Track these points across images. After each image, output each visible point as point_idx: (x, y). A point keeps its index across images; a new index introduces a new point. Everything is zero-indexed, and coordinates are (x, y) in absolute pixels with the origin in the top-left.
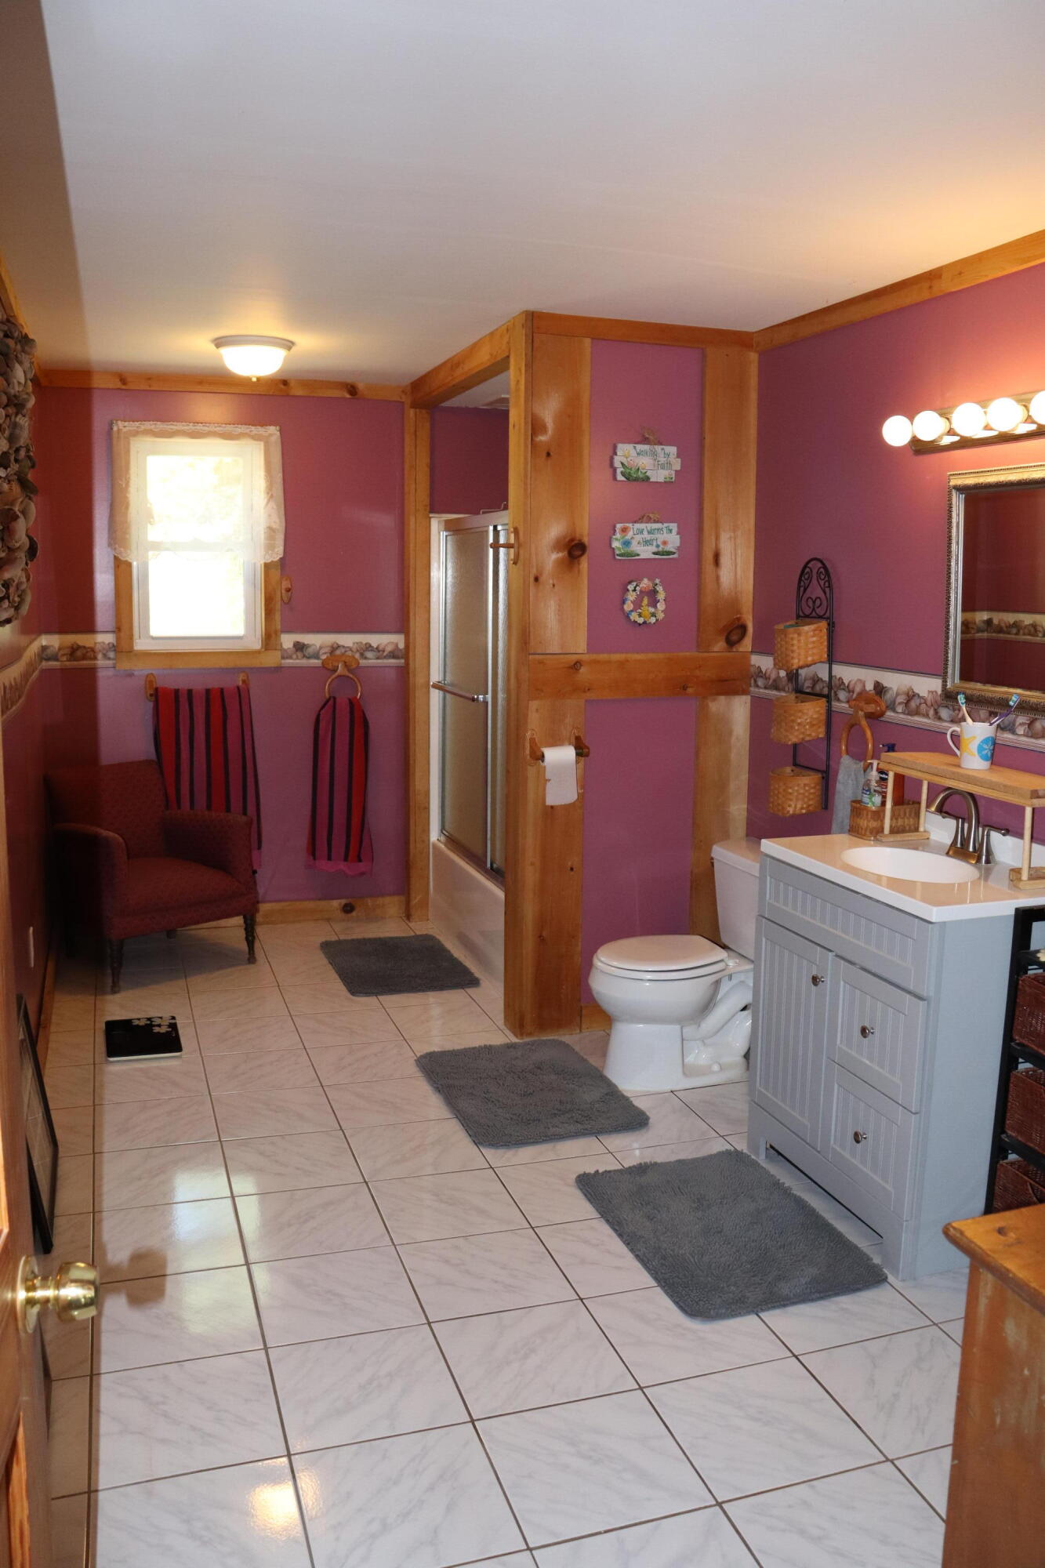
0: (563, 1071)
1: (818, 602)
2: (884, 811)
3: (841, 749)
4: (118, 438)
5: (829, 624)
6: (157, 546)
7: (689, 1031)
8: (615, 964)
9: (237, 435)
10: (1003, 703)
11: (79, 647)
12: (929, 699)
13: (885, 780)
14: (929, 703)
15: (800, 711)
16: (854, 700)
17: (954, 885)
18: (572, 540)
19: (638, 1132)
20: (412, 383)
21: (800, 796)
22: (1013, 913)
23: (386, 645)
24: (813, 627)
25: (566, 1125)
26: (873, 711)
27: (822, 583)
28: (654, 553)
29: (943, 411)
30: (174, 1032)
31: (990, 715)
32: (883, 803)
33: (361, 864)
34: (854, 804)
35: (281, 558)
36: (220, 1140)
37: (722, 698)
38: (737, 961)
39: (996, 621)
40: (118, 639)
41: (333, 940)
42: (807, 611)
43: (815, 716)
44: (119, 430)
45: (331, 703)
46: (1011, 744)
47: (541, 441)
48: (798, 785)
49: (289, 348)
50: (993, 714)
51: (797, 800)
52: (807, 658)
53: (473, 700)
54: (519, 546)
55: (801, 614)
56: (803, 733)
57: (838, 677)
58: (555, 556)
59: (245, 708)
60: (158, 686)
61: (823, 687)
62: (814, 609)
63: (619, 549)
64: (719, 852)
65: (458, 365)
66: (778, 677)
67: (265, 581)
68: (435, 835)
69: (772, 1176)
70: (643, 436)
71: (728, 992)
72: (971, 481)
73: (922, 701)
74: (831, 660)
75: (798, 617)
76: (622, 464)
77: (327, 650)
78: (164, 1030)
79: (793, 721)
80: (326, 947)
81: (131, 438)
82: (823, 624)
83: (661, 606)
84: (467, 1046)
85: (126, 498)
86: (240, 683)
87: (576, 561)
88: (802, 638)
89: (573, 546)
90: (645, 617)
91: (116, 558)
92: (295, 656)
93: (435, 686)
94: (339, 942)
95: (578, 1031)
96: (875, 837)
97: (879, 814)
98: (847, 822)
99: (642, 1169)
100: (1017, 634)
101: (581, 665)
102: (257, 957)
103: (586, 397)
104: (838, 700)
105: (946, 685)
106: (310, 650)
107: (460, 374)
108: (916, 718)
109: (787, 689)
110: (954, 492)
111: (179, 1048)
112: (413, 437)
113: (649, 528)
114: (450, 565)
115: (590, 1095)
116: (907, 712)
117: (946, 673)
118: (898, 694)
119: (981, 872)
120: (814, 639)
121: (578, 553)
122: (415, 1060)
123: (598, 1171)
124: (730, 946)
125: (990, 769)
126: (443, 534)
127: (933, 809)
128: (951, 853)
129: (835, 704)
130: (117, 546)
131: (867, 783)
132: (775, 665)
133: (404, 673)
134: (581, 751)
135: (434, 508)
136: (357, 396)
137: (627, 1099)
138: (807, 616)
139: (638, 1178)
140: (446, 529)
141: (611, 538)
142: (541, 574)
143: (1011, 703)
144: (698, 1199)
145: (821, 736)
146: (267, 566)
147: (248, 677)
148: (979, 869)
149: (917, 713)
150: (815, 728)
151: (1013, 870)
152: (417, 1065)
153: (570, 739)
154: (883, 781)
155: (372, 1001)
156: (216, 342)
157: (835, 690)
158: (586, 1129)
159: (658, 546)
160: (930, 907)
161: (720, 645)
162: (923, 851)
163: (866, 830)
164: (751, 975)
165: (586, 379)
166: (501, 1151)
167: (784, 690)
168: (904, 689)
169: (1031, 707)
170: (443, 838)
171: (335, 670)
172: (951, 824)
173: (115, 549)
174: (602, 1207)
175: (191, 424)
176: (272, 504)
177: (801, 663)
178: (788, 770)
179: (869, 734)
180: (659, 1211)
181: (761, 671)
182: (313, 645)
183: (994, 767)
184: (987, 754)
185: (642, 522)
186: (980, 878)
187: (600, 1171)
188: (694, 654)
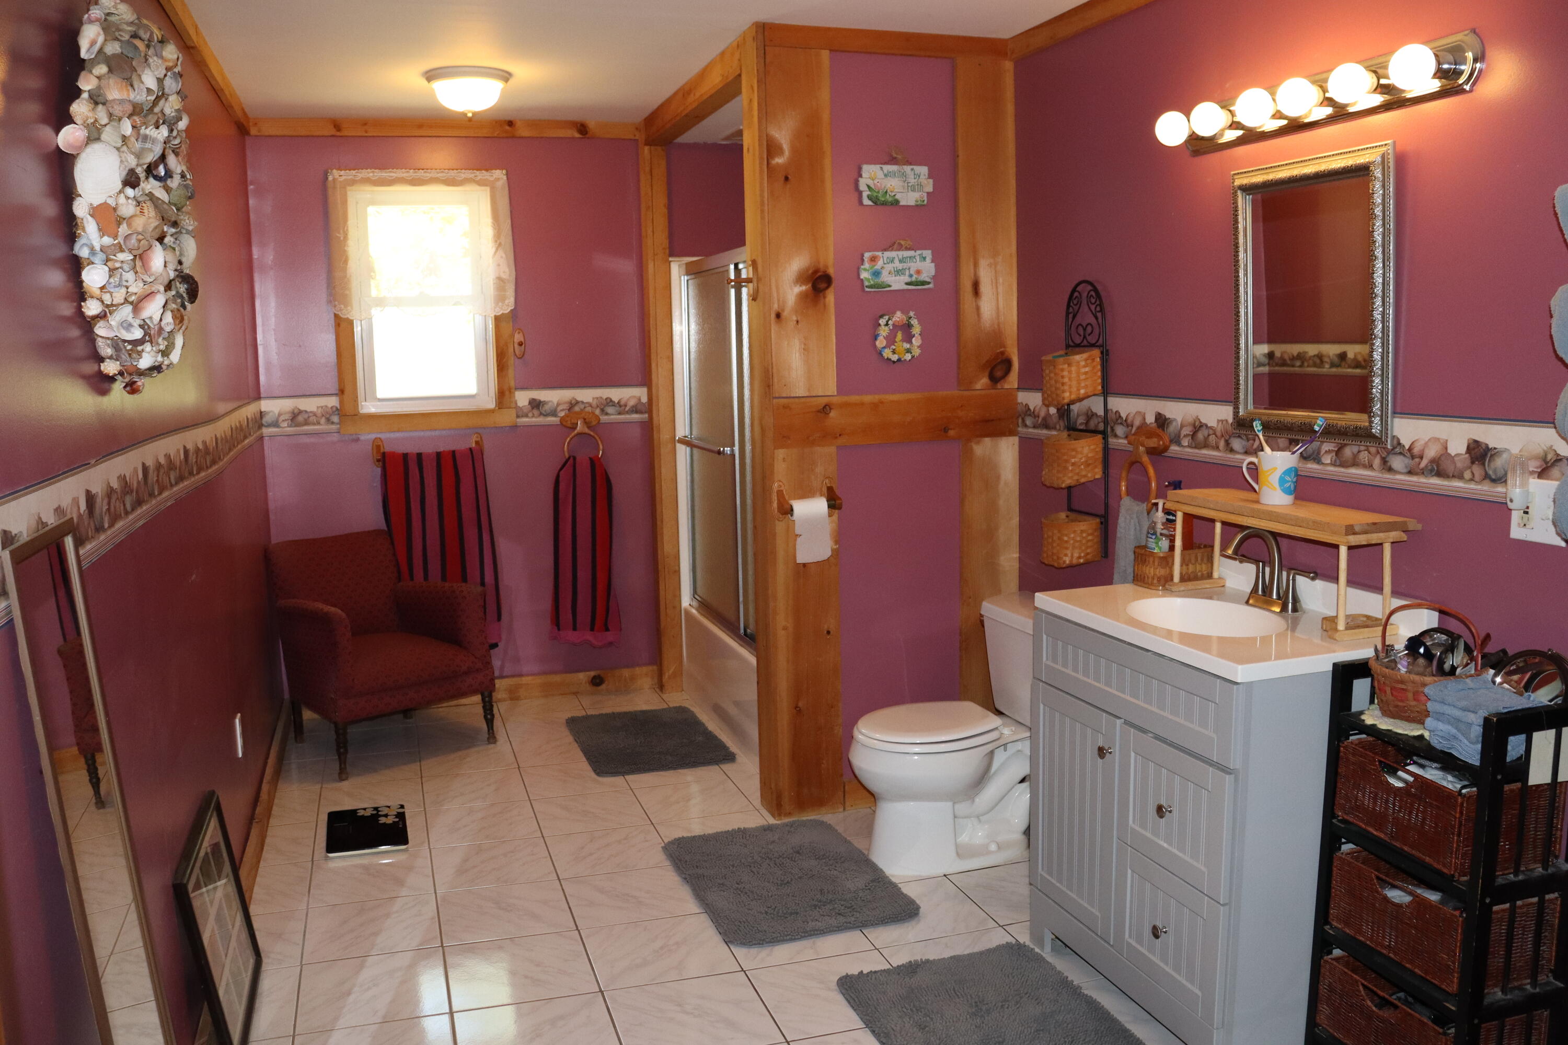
0: (823, 856)
1: (1089, 329)
2: (1173, 557)
3: (1120, 490)
4: (334, 188)
5: (1102, 353)
6: (380, 302)
7: (962, 808)
8: (878, 736)
9: (461, 181)
10: (1306, 429)
11: (300, 412)
12: (1219, 429)
13: (1173, 522)
14: (1219, 434)
15: (1074, 450)
16: (1134, 435)
17: (1254, 639)
18: (816, 271)
19: (906, 924)
20: (645, 119)
21: (1077, 544)
22: (1331, 669)
23: (628, 399)
24: (1085, 356)
25: (826, 918)
26: (1155, 445)
27: (1093, 307)
28: (907, 284)
29: (1224, 103)
30: (401, 823)
31: (1290, 444)
32: (1172, 548)
33: (607, 633)
34: (1137, 550)
35: (512, 310)
36: (442, 946)
37: (987, 440)
38: (1013, 729)
39: (1278, 354)
40: (341, 402)
41: (580, 715)
42: (1078, 340)
43: (1090, 455)
44: (334, 180)
45: (570, 463)
46: (1316, 475)
47: (777, 163)
48: (1075, 532)
49: (506, 80)
50: (1293, 442)
51: (1074, 548)
52: (1079, 390)
53: (719, 453)
54: (759, 280)
55: (1071, 343)
56: (1078, 474)
57: (1114, 411)
58: (798, 289)
59: (479, 472)
60: (386, 451)
61: (1099, 423)
62: (1085, 337)
63: (868, 280)
64: (989, 609)
65: (689, 92)
66: (1048, 414)
67: (496, 334)
68: (686, 600)
69: (1059, 972)
70: (891, 156)
71: (1003, 764)
72: (1259, 179)
73: (1211, 432)
74: (1106, 391)
75: (1068, 346)
76: (868, 186)
77: (566, 406)
78: (390, 820)
79: (1067, 461)
80: (573, 723)
81: (348, 188)
82: (1096, 352)
83: (916, 341)
84: (719, 830)
85: (345, 251)
86: (474, 445)
87: (821, 294)
88: (1073, 369)
89: (817, 279)
90: (898, 354)
91: (336, 316)
92: (530, 415)
93: (681, 441)
94: (587, 718)
95: (841, 809)
96: (1164, 586)
97: (1167, 560)
98: (1130, 570)
99: (912, 968)
100: (1301, 366)
101: (831, 409)
102: (498, 737)
103: (826, 116)
104: (1116, 436)
105: (1238, 412)
106: (547, 408)
107: (693, 101)
108: (1205, 452)
109: (1058, 427)
110: (1239, 193)
111: (405, 841)
112: (649, 177)
113: (901, 257)
114: (692, 311)
115: (855, 883)
116: (1194, 445)
117: (1237, 398)
118: (1182, 426)
119: (1288, 621)
120: (1087, 369)
121: (823, 285)
122: (662, 847)
123: (862, 972)
124: (1004, 712)
125: (1294, 504)
126: (684, 278)
127: (1230, 552)
128: (1251, 601)
129: (1112, 440)
130: (336, 303)
131: (1153, 526)
132: (1044, 400)
133: (648, 428)
134: (834, 503)
135: (674, 251)
136: (587, 136)
137: (894, 886)
138: (1078, 346)
139: (907, 979)
140: (688, 273)
141: (858, 269)
142: (783, 310)
143: (1316, 428)
144: (976, 1002)
145: (1098, 476)
146: (497, 319)
147: (481, 438)
148: (1286, 619)
149: (1206, 445)
150: (1090, 468)
151: (1325, 619)
152: (664, 851)
153: (821, 489)
154: (1170, 522)
155: (619, 780)
156: (428, 75)
157: (1112, 425)
158: (850, 923)
159: (911, 276)
160: (1235, 665)
161: (983, 382)
162: (1218, 600)
163: (1153, 578)
164: (1028, 743)
165: (825, 95)
166: (754, 951)
167: (1054, 428)
168: (1190, 419)
169: (1339, 431)
170: (695, 603)
171: (574, 428)
172: (1250, 569)
173: (335, 306)
174: (868, 1015)
175: (412, 171)
176: (501, 253)
177: (1073, 397)
178: (1063, 515)
179: (1151, 471)
180: (932, 1019)
181: (1029, 409)
182: (550, 401)
183: (1299, 502)
184: (1290, 486)
185: (892, 250)
186: (1287, 629)
187: (865, 972)
188: (956, 393)
